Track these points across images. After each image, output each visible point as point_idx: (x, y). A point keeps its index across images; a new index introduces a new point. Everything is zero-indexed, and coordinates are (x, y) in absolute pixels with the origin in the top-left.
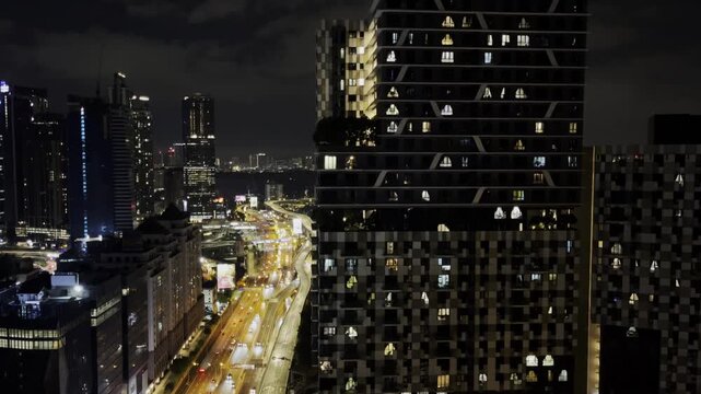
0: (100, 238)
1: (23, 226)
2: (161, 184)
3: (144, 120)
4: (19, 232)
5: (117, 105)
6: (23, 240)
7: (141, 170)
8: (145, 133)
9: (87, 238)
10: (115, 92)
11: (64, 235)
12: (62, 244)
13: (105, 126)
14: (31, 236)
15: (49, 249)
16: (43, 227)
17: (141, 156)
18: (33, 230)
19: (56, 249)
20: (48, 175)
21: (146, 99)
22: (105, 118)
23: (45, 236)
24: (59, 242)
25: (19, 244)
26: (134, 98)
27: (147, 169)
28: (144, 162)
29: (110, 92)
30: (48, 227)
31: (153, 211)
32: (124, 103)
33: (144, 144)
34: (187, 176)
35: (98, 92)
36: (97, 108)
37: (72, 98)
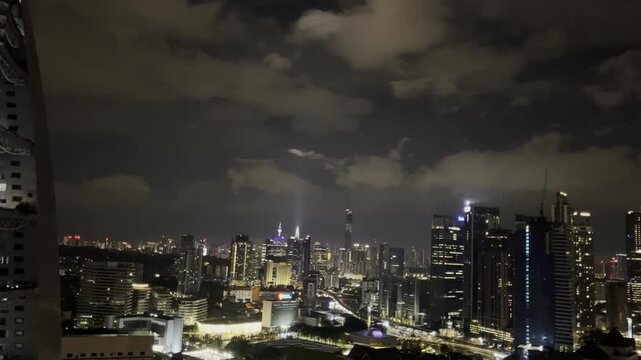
0: (541, 348)
1: (476, 324)
2: (603, 295)
3: (584, 235)
4: (473, 329)
5: (558, 223)
6: (475, 336)
7: (582, 283)
8: (584, 248)
9: (528, 347)
10: (557, 209)
11: (508, 337)
12: (506, 346)
13: (547, 244)
14: (482, 334)
15: (495, 348)
16: (492, 327)
17: (582, 269)
18: (483, 329)
19: (502, 350)
20: (497, 283)
21: (587, 215)
22: (547, 235)
23: (492, 336)
24: (505, 344)
25: (472, 339)
26: (575, 214)
27: (588, 283)
28: (585, 276)
29: (553, 211)
30: (496, 328)
31: (594, 325)
32: (566, 221)
33: (585, 258)
34: (631, 293)
35: (542, 212)
36: (540, 225)
37: (519, 218)
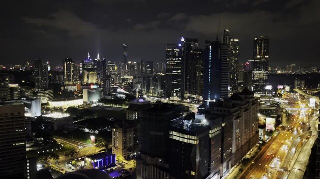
0: (214, 101)
1: (186, 93)
2: (242, 78)
3: (235, 50)
4: (185, 96)
5: (224, 44)
6: (186, 99)
7: (233, 72)
8: (236, 55)
9: (209, 100)
10: (224, 38)
11: (200, 98)
12: (200, 102)
14: (189, 98)
15: (195, 103)
16: (193, 94)
17: (233, 66)
18: (190, 96)
19: (198, 104)
20: (196, 74)
22: (219, 49)
23: (193, 98)
24: (199, 101)
25: (185, 100)
26: (232, 40)
27: (236, 72)
28: (235, 69)
29: (222, 39)
30: (195, 95)
31: (237, 90)
32: (228, 43)
33: (235, 61)
34: (254, 75)
35: (217, 39)
36: (216, 45)
37: (207, 42)
